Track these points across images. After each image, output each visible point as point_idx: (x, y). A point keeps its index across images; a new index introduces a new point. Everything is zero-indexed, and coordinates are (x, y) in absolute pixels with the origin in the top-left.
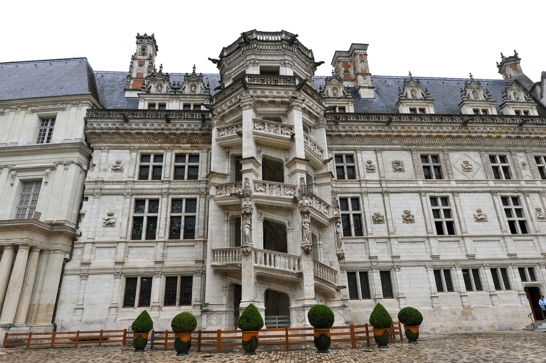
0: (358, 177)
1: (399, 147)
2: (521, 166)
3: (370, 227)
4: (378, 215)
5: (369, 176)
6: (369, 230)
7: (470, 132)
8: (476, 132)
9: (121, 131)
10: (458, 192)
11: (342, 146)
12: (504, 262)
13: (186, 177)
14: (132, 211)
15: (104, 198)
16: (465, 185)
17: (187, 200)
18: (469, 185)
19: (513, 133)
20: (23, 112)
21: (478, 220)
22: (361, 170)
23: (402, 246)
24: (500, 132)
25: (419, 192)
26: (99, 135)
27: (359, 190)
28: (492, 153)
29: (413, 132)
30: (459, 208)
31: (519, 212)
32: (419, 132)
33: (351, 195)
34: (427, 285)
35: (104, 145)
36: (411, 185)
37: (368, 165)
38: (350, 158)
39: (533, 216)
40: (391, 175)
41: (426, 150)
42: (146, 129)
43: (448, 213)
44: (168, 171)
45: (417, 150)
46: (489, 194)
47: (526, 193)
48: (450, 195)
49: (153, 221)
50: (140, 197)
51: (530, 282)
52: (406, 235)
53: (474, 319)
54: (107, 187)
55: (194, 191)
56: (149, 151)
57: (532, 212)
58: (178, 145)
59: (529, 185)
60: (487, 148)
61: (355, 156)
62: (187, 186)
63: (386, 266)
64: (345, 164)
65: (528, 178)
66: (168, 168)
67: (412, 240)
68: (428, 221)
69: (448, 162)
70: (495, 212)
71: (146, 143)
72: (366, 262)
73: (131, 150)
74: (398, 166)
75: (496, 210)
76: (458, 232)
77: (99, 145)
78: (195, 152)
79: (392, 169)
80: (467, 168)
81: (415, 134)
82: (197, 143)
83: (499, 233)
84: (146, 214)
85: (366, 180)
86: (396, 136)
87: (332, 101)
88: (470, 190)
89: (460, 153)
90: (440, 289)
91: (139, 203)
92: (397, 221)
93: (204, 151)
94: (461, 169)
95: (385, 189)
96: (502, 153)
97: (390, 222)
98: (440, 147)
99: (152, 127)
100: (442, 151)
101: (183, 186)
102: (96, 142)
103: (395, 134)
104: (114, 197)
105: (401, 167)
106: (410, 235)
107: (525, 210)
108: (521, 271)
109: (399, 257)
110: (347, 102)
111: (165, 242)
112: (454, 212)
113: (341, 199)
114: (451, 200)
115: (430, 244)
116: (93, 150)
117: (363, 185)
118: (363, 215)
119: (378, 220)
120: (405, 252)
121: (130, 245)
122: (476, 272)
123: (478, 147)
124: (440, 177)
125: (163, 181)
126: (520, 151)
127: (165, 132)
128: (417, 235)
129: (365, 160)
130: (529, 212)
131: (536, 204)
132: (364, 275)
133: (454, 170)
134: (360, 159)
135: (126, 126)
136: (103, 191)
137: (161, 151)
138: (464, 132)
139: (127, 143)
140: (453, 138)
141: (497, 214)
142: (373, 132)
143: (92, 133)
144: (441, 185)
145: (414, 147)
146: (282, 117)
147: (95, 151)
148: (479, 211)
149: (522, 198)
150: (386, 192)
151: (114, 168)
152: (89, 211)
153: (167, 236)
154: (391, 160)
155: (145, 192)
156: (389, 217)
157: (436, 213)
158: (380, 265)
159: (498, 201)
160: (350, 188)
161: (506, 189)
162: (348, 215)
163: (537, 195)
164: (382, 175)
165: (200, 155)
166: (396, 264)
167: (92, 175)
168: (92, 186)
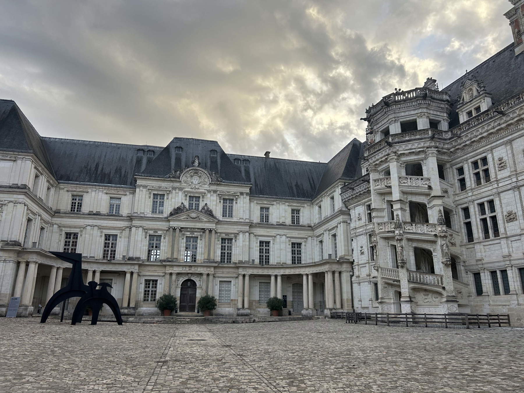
0: (491, 179)
3: (502, 227)
4: (510, 213)
5: (501, 175)
6: (502, 230)
9: (354, 196)
11: (474, 153)
14: (369, 243)
15: (358, 238)
22: (494, 171)
26: (348, 201)
27: (492, 192)
33: (486, 199)
35: (352, 206)
37: (500, 163)
40: (522, 165)
42: (362, 191)
54: (358, 231)
61: (488, 157)
63: (522, 263)
64: (481, 169)
73: (362, 205)
85: (498, 181)
86: (519, 121)
87: (467, 107)
95: (515, 184)
97: (521, 218)
99: (364, 188)
102: (349, 206)
104: (361, 237)
110: (479, 101)
116: (349, 210)
117: (497, 186)
118: (498, 216)
119: (510, 218)
121: (371, 264)
129: (496, 159)
132: (504, 273)
134: (490, 160)
135: (354, 192)
136: (357, 234)
139: (359, 202)
142: (494, 128)
143: (345, 201)
150: (516, 187)
151: (359, 219)
152: (355, 247)
154: (522, 148)
155: (370, 230)
162: (486, 219)
167: (353, 225)
168: (353, 232)
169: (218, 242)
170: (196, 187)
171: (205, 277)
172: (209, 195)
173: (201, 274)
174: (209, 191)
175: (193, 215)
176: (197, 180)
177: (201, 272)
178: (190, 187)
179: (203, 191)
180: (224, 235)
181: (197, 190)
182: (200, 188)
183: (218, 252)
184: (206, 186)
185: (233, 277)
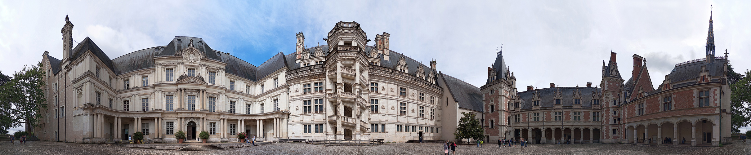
0: (379, 92)
1: (394, 83)
3: (380, 110)
4: (383, 106)
5: (382, 92)
7: (416, 83)
8: (418, 84)
9: (296, 78)
11: (374, 79)
12: (416, 125)
13: (319, 91)
14: (303, 104)
15: (295, 101)
17: (320, 99)
22: (380, 90)
23: (389, 117)
25: (398, 100)
26: (290, 81)
27: (378, 97)
29: (399, 78)
30: (408, 107)
32: (401, 79)
33: (376, 98)
34: (395, 130)
36: (395, 98)
37: (383, 88)
38: (377, 84)
39: (426, 113)
40: (390, 93)
41: (402, 86)
42: (304, 75)
43: (405, 108)
44: (313, 90)
46: (417, 105)
49: (309, 107)
50: (305, 100)
52: (391, 114)
53: (405, 139)
54: (295, 97)
55: (321, 96)
56: (306, 83)
58: (315, 79)
60: (420, 90)
61: (378, 84)
62: (319, 95)
63: (384, 122)
64: (375, 86)
66: (312, 89)
67: (393, 115)
68: (398, 110)
69: (408, 92)
70: (417, 110)
71: (305, 80)
72: (378, 121)
73: (300, 83)
76: (406, 114)
77: (291, 84)
78: (321, 81)
79: (390, 90)
80: (413, 95)
82: (322, 78)
84: (307, 105)
85: (381, 94)
86: (394, 79)
87: (372, 59)
89: (412, 90)
91: (305, 102)
92: (389, 109)
94: (411, 95)
95: (387, 98)
96: (423, 93)
97: (387, 109)
100: (407, 87)
101: (318, 95)
103: (393, 77)
104: (298, 101)
105: (393, 90)
107: (424, 112)
109: (388, 120)
110: (378, 60)
111: (314, 114)
113: (372, 99)
114: (406, 104)
115: (398, 117)
116: (289, 86)
117: (380, 95)
118: (379, 105)
119: (383, 108)
120: (390, 119)
121: (304, 115)
122: (408, 126)
123: (417, 89)
124: (405, 96)
125: (311, 93)
126: (428, 94)
127: (310, 75)
129: (382, 86)
132: (376, 124)
133: (409, 95)
134: (380, 85)
135: (297, 75)
136: (294, 99)
137: (310, 82)
139: (299, 81)
140: (411, 84)
142: (386, 75)
143: (288, 80)
144: (404, 99)
145: (399, 84)
151: (296, 90)
152: (291, 106)
153: (314, 112)
154: (391, 87)
155: (306, 98)
156: (387, 107)
157: (401, 108)
158: (382, 122)
160: (375, 96)
162: (374, 105)
163: (428, 107)
164: (387, 93)
165: (323, 82)
166: (387, 122)
167: (290, 94)
168: (291, 98)
169: (208, 99)
170: (193, 62)
171: (201, 119)
172: (201, 68)
173: (199, 118)
174: (201, 65)
175: (192, 80)
176: (192, 57)
177: (199, 117)
178: (188, 62)
179: (197, 65)
180: (211, 95)
181: (193, 64)
182: (195, 62)
183: (208, 105)
184: (198, 61)
185: (217, 120)
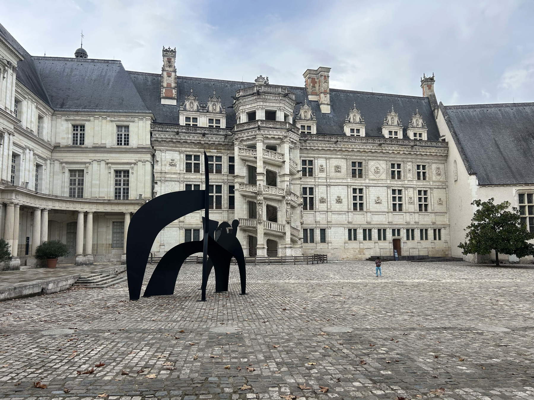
1: (340, 156)
2: (408, 171)
3: (317, 205)
4: (323, 198)
6: (317, 206)
7: (382, 150)
8: (386, 150)
9: (174, 140)
10: (369, 186)
11: (307, 155)
12: (386, 226)
15: (167, 183)
16: (374, 182)
17: (216, 186)
18: (376, 182)
19: (407, 151)
20: (104, 121)
21: (377, 203)
22: (316, 171)
23: (333, 216)
24: (400, 151)
25: (347, 186)
26: (160, 142)
27: (314, 183)
28: (393, 162)
29: (349, 148)
30: (368, 195)
31: (400, 198)
32: (353, 148)
33: (309, 186)
34: (343, 237)
35: (163, 148)
36: (344, 181)
37: (321, 168)
38: (311, 162)
39: (407, 201)
40: (333, 174)
41: (356, 159)
42: (190, 140)
43: (361, 198)
44: (203, 167)
45: (350, 159)
46: (386, 188)
47: (406, 188)
48: (364, 187)
50: (188, 183)
51: (396, 237)
52: (336, 210)
53: (364, 254)
54: (167, 176)
55: (220, 181)
56: (191, 153)
57: (407, 199)
58: (209, 150)
59: (409, 183)
60: (391, 159)
62: (216, 177)
63: (323, 227)
64: (307, 167)
65: (410, 179)
66: (203, 165)
67: (339, 213)
68: (349, 202)
69: (367, 167)
70: (387, 199)
71: (189, 148)
72: (314, 224)
73: (180, 152)
74: (338, 169)
75: (388, 198)
76: (365, 209)
77: (160, 148)
78: (219, 155)
79: (334, 171)
80: (377, 172)
81: (351, 150)
82: (221, 149)
83: (386, 210)
86: (340, 150)
87: (303, 122)
88: (376, 185)
89: (375, 162)
90: (350, 239)
91: (187, 186)
92: (332, 202)
93: (225, 155)
94: (373, 171)
95: (328, 183)
96: (399, 163)
97: (329, 202)
98: (364, 158)
99: (194, 139)
100: (365, 160)
101: (214, 177)
102: (157, 146)
103: (339, 149)
104: (173, 183)
105: (339, 170)
106: (339, 210)
107: (403, 199)
108: (394, 231)
109: (331, 222)
110: (312, 123)
112: (364, 198)
113: (303, 188)
114: (364, 191)
115: (348, 215)
116: (155, 150)
118: (314, 198)
119: (322, 201)
120: (335, 219)
122: (370, 230)
123: (386, 158)
124: (360, 176)
125: (201, 174)
126: (410, 162)
127: (202, 142)
128: (342, 210)
130: (405, 199)
131: (410, 195)
132: (312, 231)
133: (370, 172)
134: (316, 164)
135: (177, 137)
136: (166, 179)
137: (198, 154)
138: (379, 150)
139: (177, 147)
140: (372, 153)
141: (388, 199)
142: (326, 147)
143: (155, 140)
144: (360, 182)
145: (349, 157)
146: (277, 146)
147: (156, 152)
148: (378, 198)
149: (403, 191)
150: (329, 185)
151: (171, 164)
152: (159, 191)
154: (334, 165)
156: (329, 200)
157: (355, 198)
158: (321, 226)
159: (390, 192)
160: (309, 182)
161: (396, 185)
163: (412, 189)
164: (328, 174)
165: (223, 157)
166: (329, 226)
167: (157, 168)
168: (159, 175)
